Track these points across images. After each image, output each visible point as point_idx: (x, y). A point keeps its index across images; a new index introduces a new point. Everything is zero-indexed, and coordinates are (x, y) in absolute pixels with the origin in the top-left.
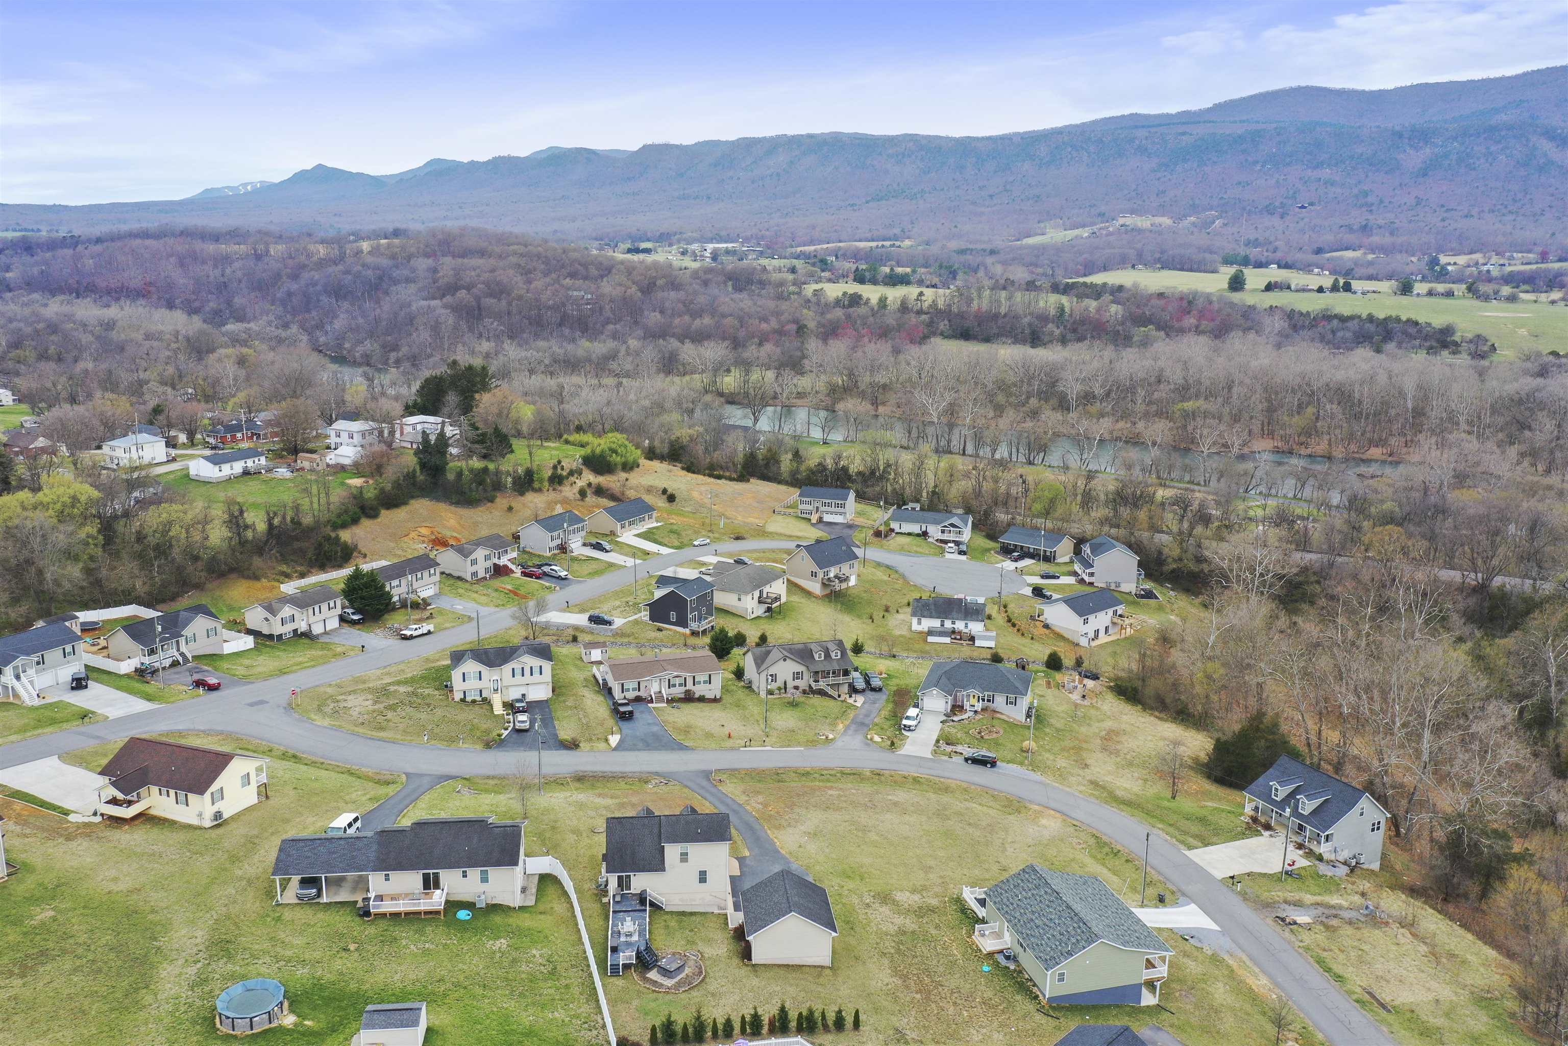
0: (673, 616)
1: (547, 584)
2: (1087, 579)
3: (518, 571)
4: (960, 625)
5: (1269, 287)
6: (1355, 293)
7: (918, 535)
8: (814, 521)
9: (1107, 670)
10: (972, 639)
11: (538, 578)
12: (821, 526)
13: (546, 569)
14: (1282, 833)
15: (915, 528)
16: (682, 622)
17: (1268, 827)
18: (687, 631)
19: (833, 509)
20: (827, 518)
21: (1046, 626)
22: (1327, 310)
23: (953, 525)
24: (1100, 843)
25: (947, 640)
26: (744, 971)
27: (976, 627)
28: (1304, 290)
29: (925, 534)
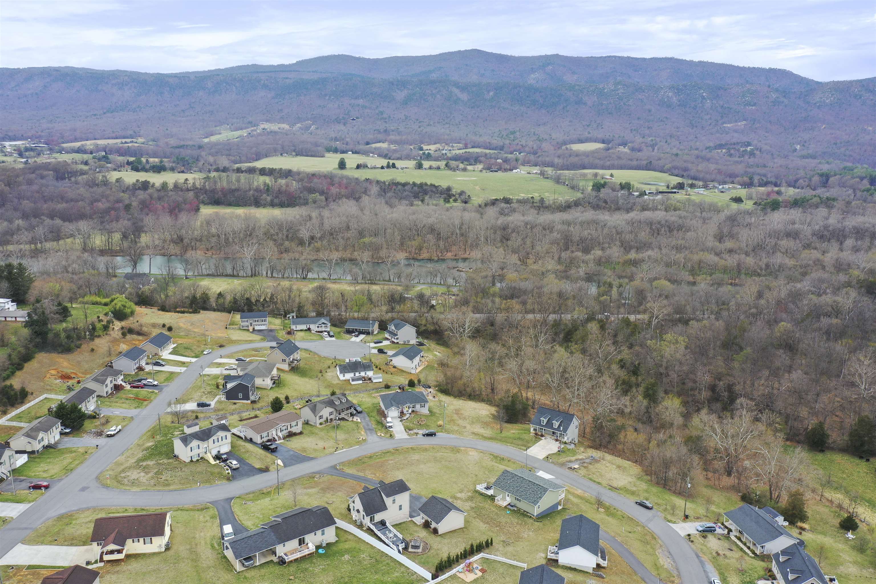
0: (240, 395)
1: (151, 390)
2: (396, 341)
3: (128, 387)
4: (363, 374)
5: (358, 167)
6: (398, 169)
7: (306, 330)
8: (251, 330)
9: (432, 383)
10: (370, 379)
11: (142, 388)
12: (255, 332)
13: (144, 382)
14: (548, 437)
15: (304, 327)
16: (246, 397)
17: (542, 436)
18: (249, 402)
19: (260, 323)
20: (257, 328)
21: (394, 367)
22: (393, 180)
23: (323, 323)
24: (496, 457)
25: (361, 382)
26: (439, 539)
27: (370, 374)
28: (375, 168)
29: (309, 329)
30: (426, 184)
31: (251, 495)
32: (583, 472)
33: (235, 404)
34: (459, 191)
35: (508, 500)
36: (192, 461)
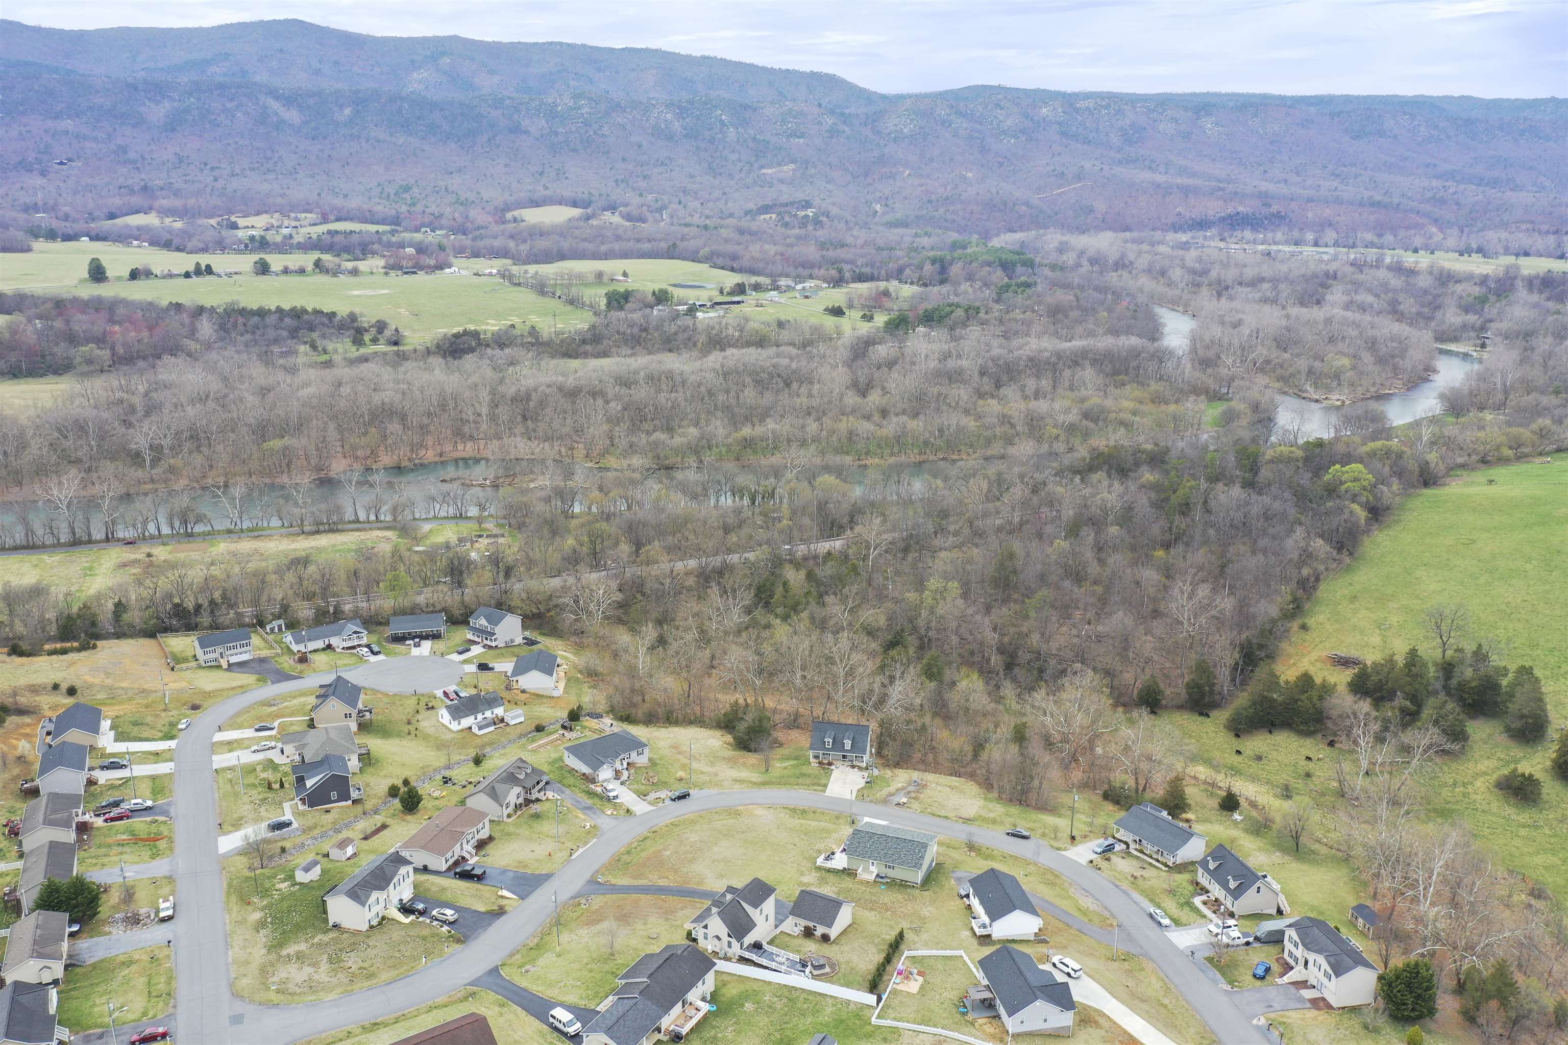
0: (334, 795)
1: (149, 819)
2: (493, 644)
3: (99, 822)
4: (488, 714)
5: (134, 275)
6: (219, 276)
7: (324, 649)
8: (225, 666)
10: (502, 720)
11: (128, 817)
12: (232, 668)
13: (125, 806)
14: (839, 763)
15: (320, 644)
16: (344, 796)
17: (830, 764)
18: (350, 802)
19: (239, 650)
20: (233, 660)
21: (523, 691)
23: (356, 632)
24: (794, 811)
25: (492, 728)
26: (835, 948)
27: (499, 711)
28: (171, 276)
29: (329, 647)
30: (304, 311)
31: (518, 956)
32: (915, 805)
33: (328, 811)
34: (373, 321)
35: (874, 870)
36: (371, 927)
